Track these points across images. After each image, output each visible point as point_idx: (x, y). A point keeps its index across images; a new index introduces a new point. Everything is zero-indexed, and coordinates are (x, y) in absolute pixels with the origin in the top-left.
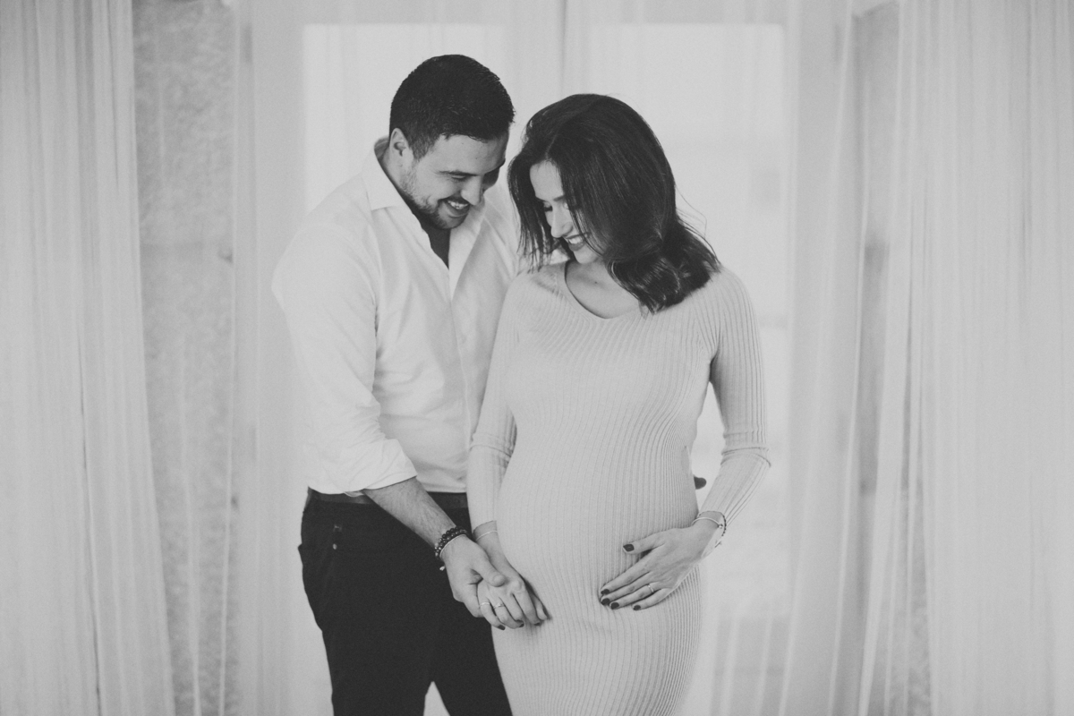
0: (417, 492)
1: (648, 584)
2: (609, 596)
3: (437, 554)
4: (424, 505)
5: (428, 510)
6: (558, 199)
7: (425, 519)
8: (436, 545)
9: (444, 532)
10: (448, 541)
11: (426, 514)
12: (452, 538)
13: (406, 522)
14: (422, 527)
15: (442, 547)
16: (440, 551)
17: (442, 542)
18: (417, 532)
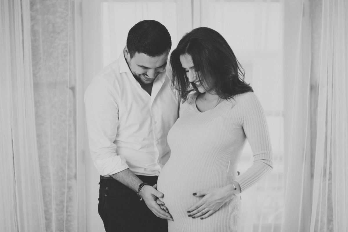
0: (128, 172)
1: (205, 209)
2: (191, 214)
3: (138, 194)
4: (131, 176)
5: (133, 178)
6: (191, 68)
7: (132, 181)
8: (137, 190)
9: (139, 185)
10: (141, 188)
11: (132, 179)
12: (143, 186)
13: (125, 184)
14: (131, 184)
15: (140, 190)
16: (139, 192)
17: (139, 188)
18: (130, 187)
